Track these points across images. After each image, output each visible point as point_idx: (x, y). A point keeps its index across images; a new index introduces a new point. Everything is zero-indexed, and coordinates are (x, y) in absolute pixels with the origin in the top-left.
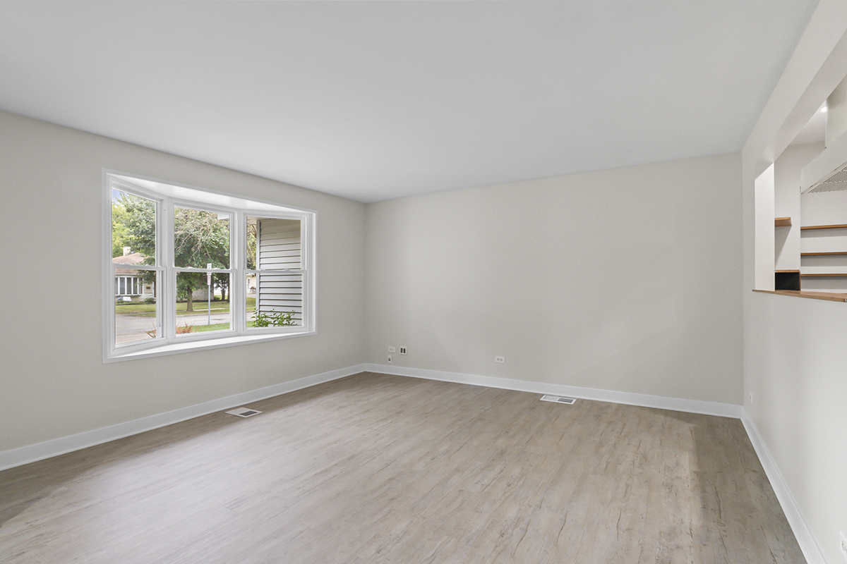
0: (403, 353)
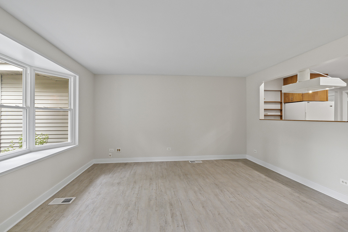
0: (119, 152)
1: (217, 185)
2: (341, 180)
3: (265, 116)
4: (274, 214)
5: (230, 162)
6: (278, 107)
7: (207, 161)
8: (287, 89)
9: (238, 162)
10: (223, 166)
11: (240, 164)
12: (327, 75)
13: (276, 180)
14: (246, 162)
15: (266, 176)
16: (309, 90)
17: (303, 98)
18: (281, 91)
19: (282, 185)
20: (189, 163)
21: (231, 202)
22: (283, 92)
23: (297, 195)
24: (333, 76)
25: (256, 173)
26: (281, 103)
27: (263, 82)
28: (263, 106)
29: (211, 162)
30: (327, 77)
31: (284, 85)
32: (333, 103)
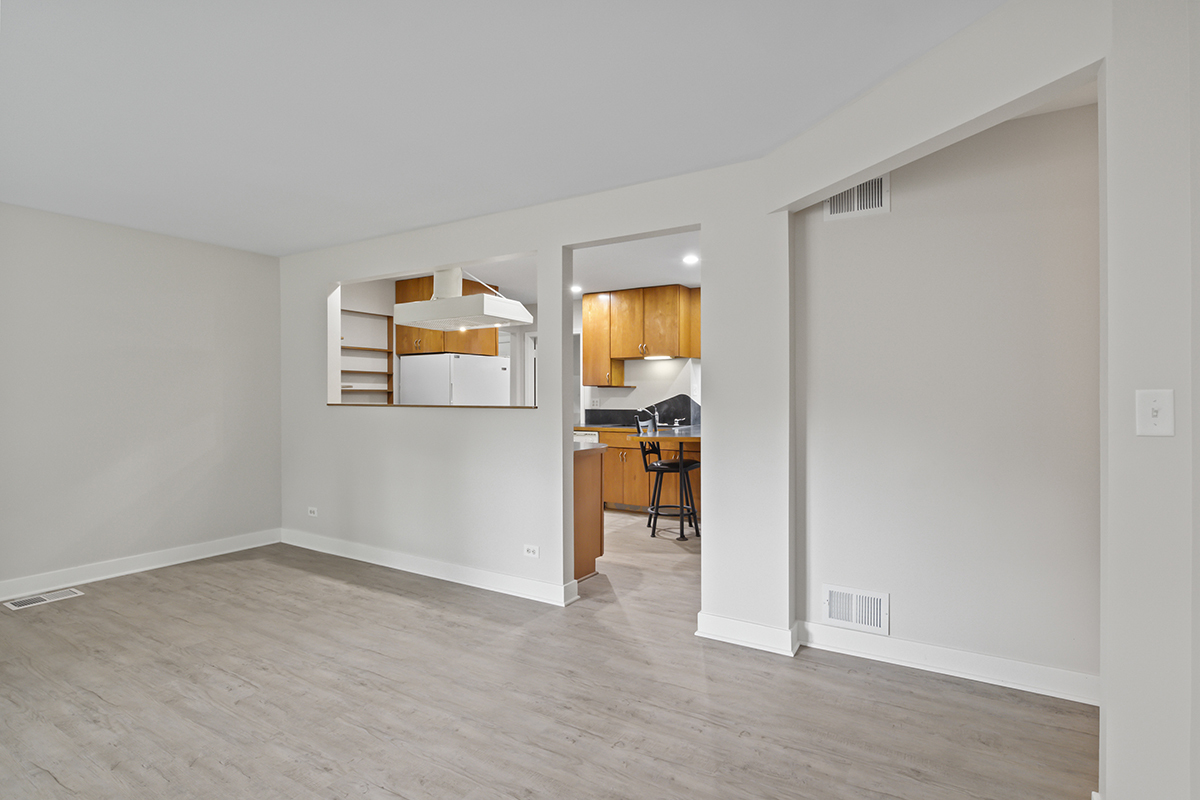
1: (168, 663)
2: (526, 547)
3: (343, 392)
4: (382, 684)
5: (219, 565)
6: (380, 364)
7: (107, 582)
8: (407, 314)
9: (251, 559)
10: (188, 588)
11: (261, 563)
12: (496, 288)
13: (379, 589)
14: (281, 553)
15: (351, 582)
16: (458, 325)
17: (445, 343)
18: (390, 319)
19: (398, 597)
20: (8, 612)
21: (236, 703)
22: (396, 322)
23: (435, 612)
24: (509, 295)
25: (319, 582)
26: (389, 354)
27: (339, 283)
28: (337, 362)
29: (136, 580)
30: (496, 294)
31: (397, 302)
32: (506, 362)
